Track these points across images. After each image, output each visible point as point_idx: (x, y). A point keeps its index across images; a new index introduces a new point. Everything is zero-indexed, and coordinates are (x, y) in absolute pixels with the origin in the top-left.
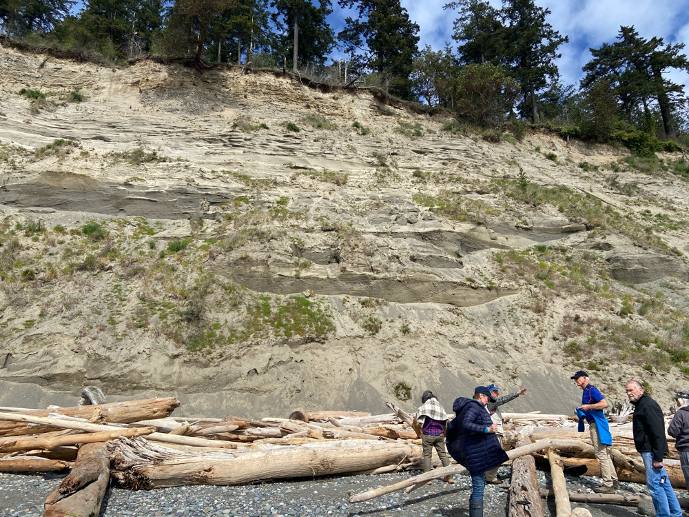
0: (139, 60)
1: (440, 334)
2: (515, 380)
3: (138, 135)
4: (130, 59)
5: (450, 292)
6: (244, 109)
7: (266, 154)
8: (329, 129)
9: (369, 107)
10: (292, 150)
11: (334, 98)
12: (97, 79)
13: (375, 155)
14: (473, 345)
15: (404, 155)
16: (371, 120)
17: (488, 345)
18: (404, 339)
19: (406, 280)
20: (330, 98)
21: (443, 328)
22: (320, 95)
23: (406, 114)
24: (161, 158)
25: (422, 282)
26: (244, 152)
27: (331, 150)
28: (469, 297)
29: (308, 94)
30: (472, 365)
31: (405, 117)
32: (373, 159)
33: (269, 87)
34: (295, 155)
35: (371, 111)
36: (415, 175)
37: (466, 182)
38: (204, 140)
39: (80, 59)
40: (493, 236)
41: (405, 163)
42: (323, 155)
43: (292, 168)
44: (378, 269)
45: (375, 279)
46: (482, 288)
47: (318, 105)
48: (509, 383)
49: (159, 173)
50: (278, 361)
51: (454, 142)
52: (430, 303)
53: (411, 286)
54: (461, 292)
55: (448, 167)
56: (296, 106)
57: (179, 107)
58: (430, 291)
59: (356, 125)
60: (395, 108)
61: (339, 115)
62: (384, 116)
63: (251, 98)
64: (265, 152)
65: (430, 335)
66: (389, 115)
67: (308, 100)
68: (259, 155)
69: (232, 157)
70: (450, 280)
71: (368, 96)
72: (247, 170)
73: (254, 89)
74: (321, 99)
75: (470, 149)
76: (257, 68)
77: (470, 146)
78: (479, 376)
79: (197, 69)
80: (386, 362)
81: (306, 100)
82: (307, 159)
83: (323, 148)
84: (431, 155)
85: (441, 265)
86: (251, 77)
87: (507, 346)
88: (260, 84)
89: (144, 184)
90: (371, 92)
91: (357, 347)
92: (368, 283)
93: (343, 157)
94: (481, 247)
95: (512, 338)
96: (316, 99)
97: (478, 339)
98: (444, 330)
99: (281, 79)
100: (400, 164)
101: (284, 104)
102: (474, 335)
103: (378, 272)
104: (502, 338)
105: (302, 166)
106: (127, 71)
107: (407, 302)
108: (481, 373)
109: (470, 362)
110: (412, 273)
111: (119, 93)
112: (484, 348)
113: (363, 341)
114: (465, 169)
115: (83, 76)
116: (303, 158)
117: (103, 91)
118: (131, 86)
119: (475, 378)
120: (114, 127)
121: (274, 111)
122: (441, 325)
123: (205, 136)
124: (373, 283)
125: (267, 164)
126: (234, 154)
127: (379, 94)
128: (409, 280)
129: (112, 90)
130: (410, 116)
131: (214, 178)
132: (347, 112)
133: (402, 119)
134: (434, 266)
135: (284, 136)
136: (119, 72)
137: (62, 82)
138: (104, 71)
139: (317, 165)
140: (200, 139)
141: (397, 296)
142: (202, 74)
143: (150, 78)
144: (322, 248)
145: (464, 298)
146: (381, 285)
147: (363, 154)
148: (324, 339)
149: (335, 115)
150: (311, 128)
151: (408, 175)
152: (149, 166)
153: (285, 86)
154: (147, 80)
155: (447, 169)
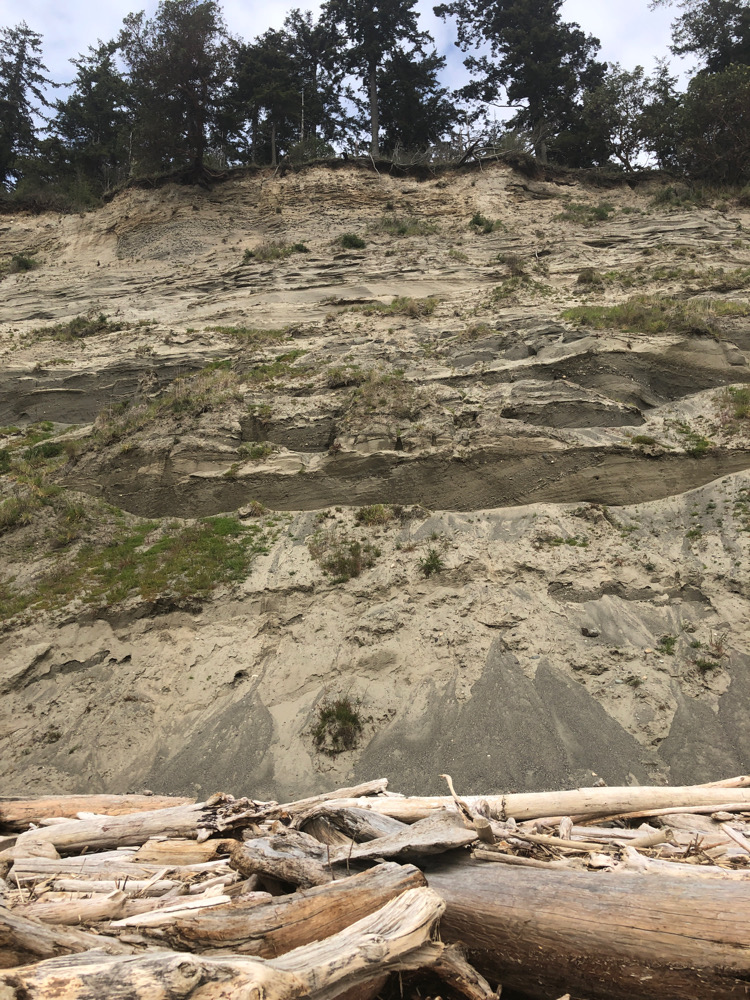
0: (117, 192)
1: (530, 569)
2: (709, 675)
3: (95, 300)
4: (106, 193)
5: (589, 472)
6: (277, 232)
7: (292, 289)
8: (422, 234)
9: (506, 189)
10: (339, 276)
11: (437, 186)
12: (59, 234)
13: (502, 261)
14: (614, 589)
15: (562, 252)
16: (509, 210)
17: (655, 587)
18: (421, 589)
19: (475, 456)
20: (431, 187)
21: (542, 553)
22: (412, 185)
23: (581, 193)
24: (113, 326)
25: (516, 456)
26: (252, 292)
27: (416, 264)
28: (640, 480)
29: (389, 188)
30: (587, 640)
31: (579, 198)
32: (498, 268)
33: (319, 188)
34: (343, 283)
35: (508, 196)
36: (581, 281)
37: (692, 275)
38: (196, 287)
39: (35, 208)
40: (736, 356)
41: (565, 265)
42: (398, 275)
43: (335, 304)
44: (412, 440)
45: (401, 461)
46: (675, 454)
47: (408, 203)
48: (687, 687)
49: (104, 348)
50: (63, 661)
51: (673, 219)
52: (535, 505)
53: (489, 469)
54: (618, 470)
55: (655, 257)
56: (368, 211)
57: (170, 249)
58: (538, 475)
59: (477, 221)
60: (559, 184)
61: (449, 213)
62: (537, 202)
63: (290, 212)
64: (289, 286)
65: (500, 573)
66: (547, 199)
67: (391, 198)
68: (277, 293)
69: (232, 304)
70: (587, 445)
71: (502, 172)
72: (253, 320)
73: (295, 198)
74: (415, 191)
75: (709, 225)
76: (300, 163)
77: (709, 219)
78: (601, 670)
79: (201, 185)
80: (347, 647)
81: (387, 199)
82: (365, 285)
83: (400, 264)
84: (624, 246)
85: (582, 420)
86: (292, 180)
87: (708, 584)
88: (306, 187)
89: (68, 367)
90: (506, 162)
91: (288, 616)
92: (384, 473)
93: (438, 272)
94: (705, 384)
95: (728, 560)
96: (404, 193)
97: (631, 575)
98: (542, 559)
99: (341, 172)
100: (553, 267)
101: (347, 212)
102: (619, 564)
103: (411, 447)
104: (698, 563)
105: (354, 298)
106: (100, 212)
107: (479, 508)
108: (605, 662)
109: (585, 632)
110: (494, 439)
111: (89, 248)
112: (645, 594)
113: (310, 600)
114: (693, 256)
115: (41, 233)
116: (358, 285)
117: (67, 249)
118: (107, 234)
119: (586, 676)
120: (64, 295)
121: (329, 225)
122: (537, 549)
123: (198, 281)
124: (396, 471)
125: (291, 306)
126: (235, 298)
127: (522, 163)
128: (482, 457)
129: (79, 246)
130: (588, 194)
131: (188, 342)
132: (463, 205)
133: (574, 201)
134: (565, 425)
135: (335, 259)
136: (89, 216)
137: (11, 249)
138: (70, 221)
139: (383, 293)
140: (188, 287)
141: (455, 495)
142: (210, 191)
143: (131, 214)
144: (312, 418)
145: (625, 484)
146: (415, 475)
147: (479, 262)
148: (198, 600)
149: (442, 214)
150: (387, 238)
151: (568, 284)
152: (91, 340)
153: (347, 182)
154: (127, 217)
155: (653, 261)
